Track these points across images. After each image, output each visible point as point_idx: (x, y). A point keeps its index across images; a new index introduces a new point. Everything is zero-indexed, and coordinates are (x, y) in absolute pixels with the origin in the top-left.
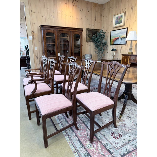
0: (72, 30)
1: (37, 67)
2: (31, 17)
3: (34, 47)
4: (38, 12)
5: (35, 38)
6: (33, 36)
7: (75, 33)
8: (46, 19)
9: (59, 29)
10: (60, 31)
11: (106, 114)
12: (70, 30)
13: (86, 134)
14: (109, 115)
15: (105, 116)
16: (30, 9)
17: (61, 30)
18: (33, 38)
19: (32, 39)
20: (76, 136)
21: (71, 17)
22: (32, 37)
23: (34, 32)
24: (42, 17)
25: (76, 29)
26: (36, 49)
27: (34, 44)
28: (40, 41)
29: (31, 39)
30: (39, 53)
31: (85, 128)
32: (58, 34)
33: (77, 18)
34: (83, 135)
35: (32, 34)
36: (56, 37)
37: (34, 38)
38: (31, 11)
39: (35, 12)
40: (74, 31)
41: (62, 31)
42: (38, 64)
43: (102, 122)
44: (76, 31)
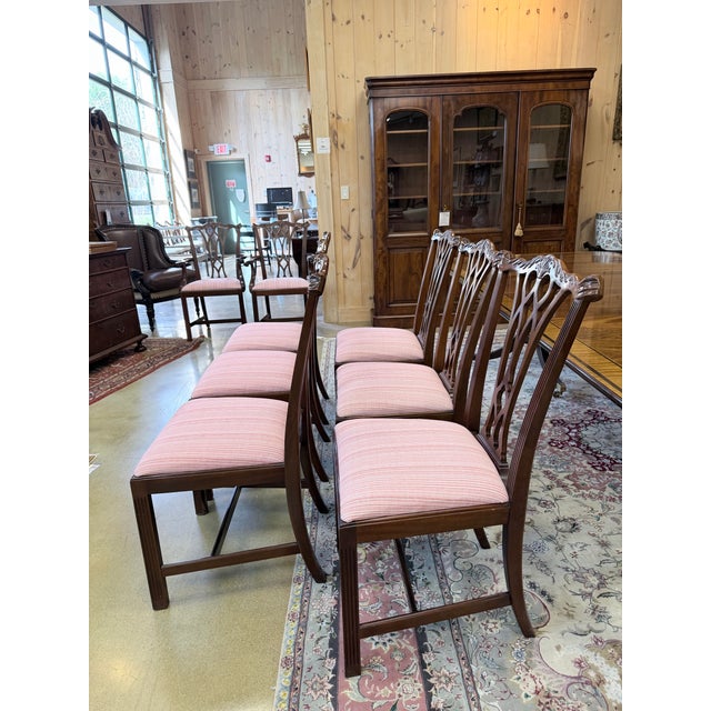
0: (525, 87)
1: (345, 276)
2: (330, 49)
3: (336, 188)
4: (363, 17)
5: (343, 146)
6: (334, 134)
7: (545, 98)
8: (398, 45)
9: (451, 90)
10: (460, 99)
11: (586, 604)
12: (515, 87)
13: (392, 696)
14: (599, 619)
15: (570, 616)
16: (328, 9)
17: (464, 90)
18: (335, 143)
19: (329, 151)
20: (330, 686)
21: (533, 12)
22: (328, 139)
23: (338, 118)
24: (381, 37)
25: (549, 76)
26: (345, 195)
27: (335, 173)
28: (362, 158)
29: (324, 152)
30: (356, 212)
31: (406, 655)
32: (448, 117)
33: (566, 15)
34: (372, 696)
35: (331, 128)
36: (434, 133)
37: (336, 145)
38: (334, 19)
39: (348, 22)
40: (540, 86)
41: (466, 97)
42: (350, 266)
43: (530, 655)
44: (551, 85)
